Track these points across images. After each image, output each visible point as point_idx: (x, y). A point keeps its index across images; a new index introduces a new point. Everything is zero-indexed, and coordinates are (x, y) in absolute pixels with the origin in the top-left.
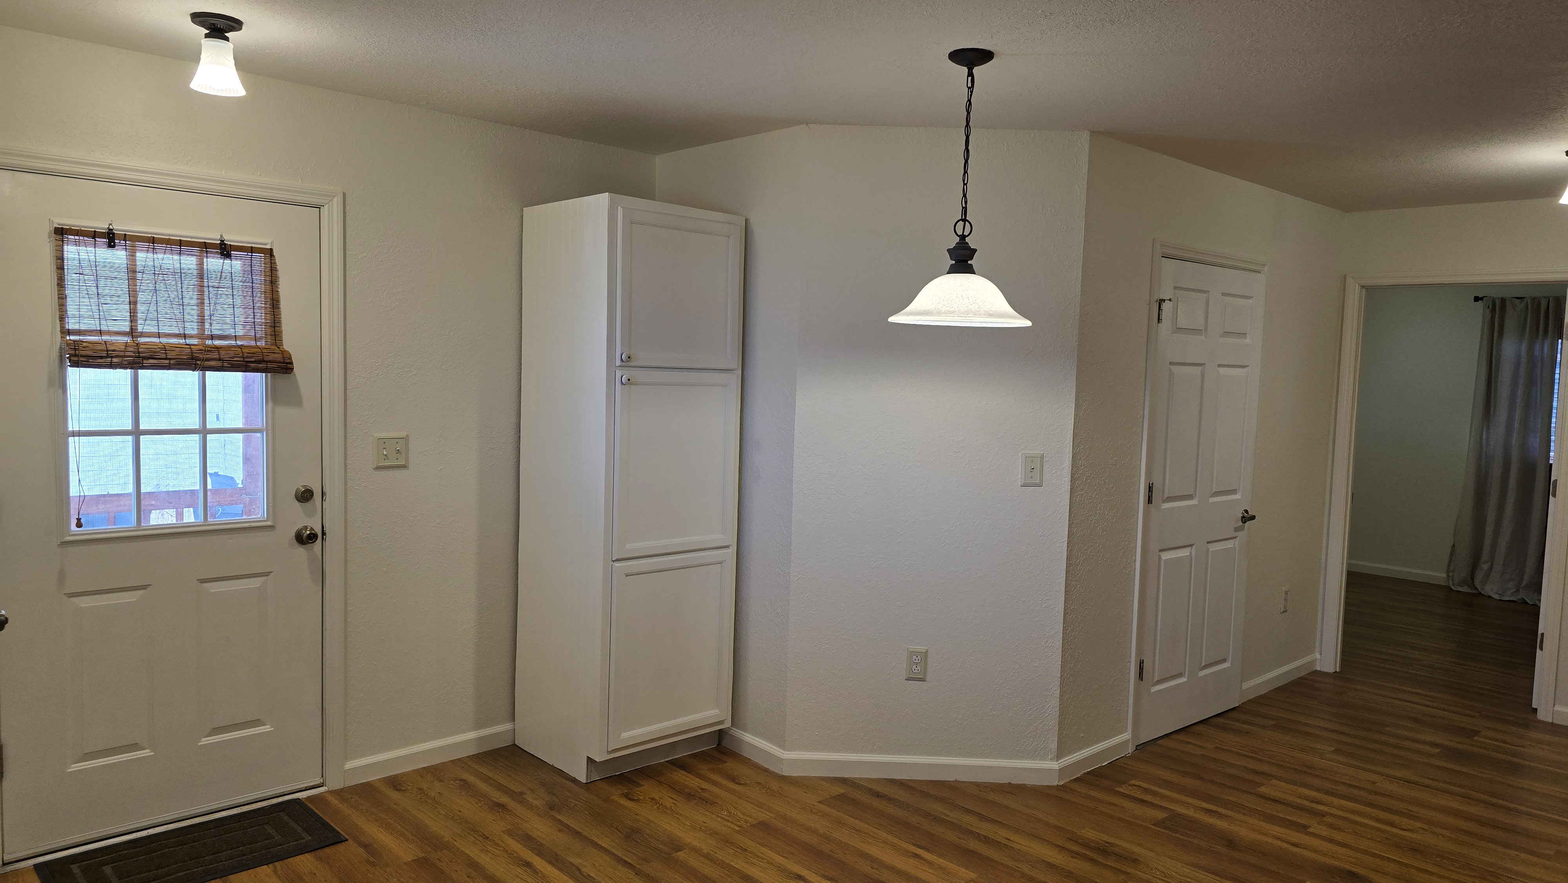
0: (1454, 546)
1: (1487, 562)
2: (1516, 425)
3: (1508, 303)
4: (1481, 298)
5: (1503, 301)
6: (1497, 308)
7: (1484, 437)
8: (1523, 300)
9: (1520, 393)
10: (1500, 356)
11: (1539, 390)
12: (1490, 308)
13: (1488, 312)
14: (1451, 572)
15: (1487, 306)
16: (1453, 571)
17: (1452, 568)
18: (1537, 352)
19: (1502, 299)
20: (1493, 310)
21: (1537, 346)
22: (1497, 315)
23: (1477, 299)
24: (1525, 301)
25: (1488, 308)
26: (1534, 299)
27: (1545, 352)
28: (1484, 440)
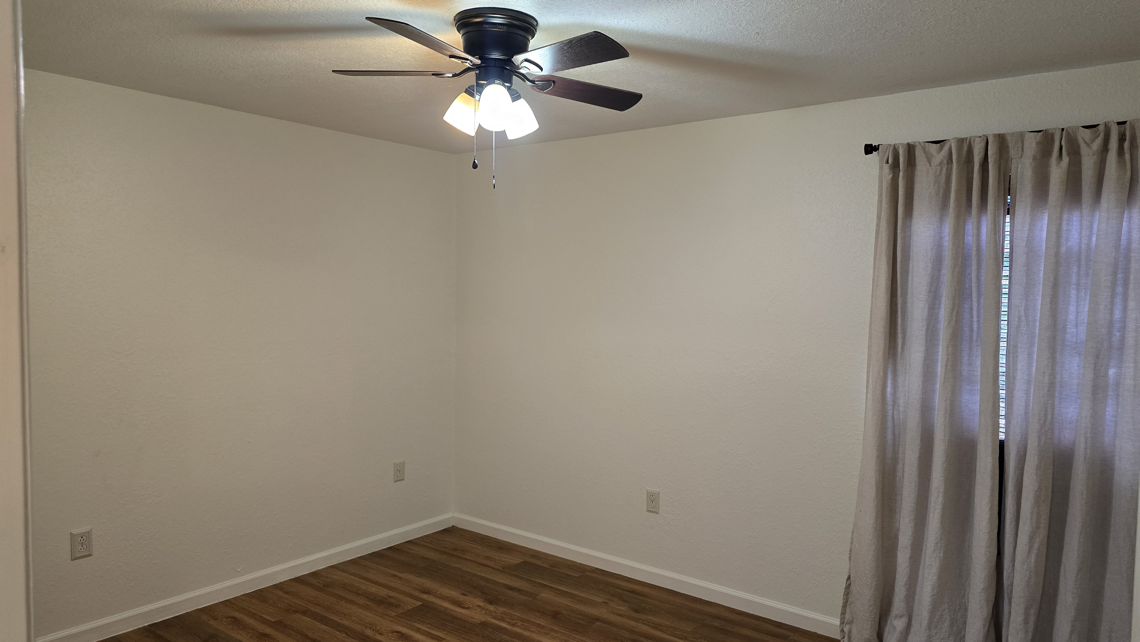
0: (849, 578)
1: (901, 617)
2: (940, 369)
3: (919, 154)
4: (875, 146)
5: (911, 149)
6: (901, 160)
7: (889, 390)
8: (944, 144)
9: (944, 313)
10: (909, 247)
11: (975, 304)
12: (890, 161)
13: (886, 168)
14: (847, 623)
15: (885, 160)
16: (851, 623)
17: (848, 616)
18: (970, 239)
19: (909, 145)
20: (895, 166)
21: (970, 227)
22: (901, 174)
23: (870, 149)
24: (946, 148)
25: (887, 162)
26: (961, 141)
27: (984, 237)
28: (888, 395)
